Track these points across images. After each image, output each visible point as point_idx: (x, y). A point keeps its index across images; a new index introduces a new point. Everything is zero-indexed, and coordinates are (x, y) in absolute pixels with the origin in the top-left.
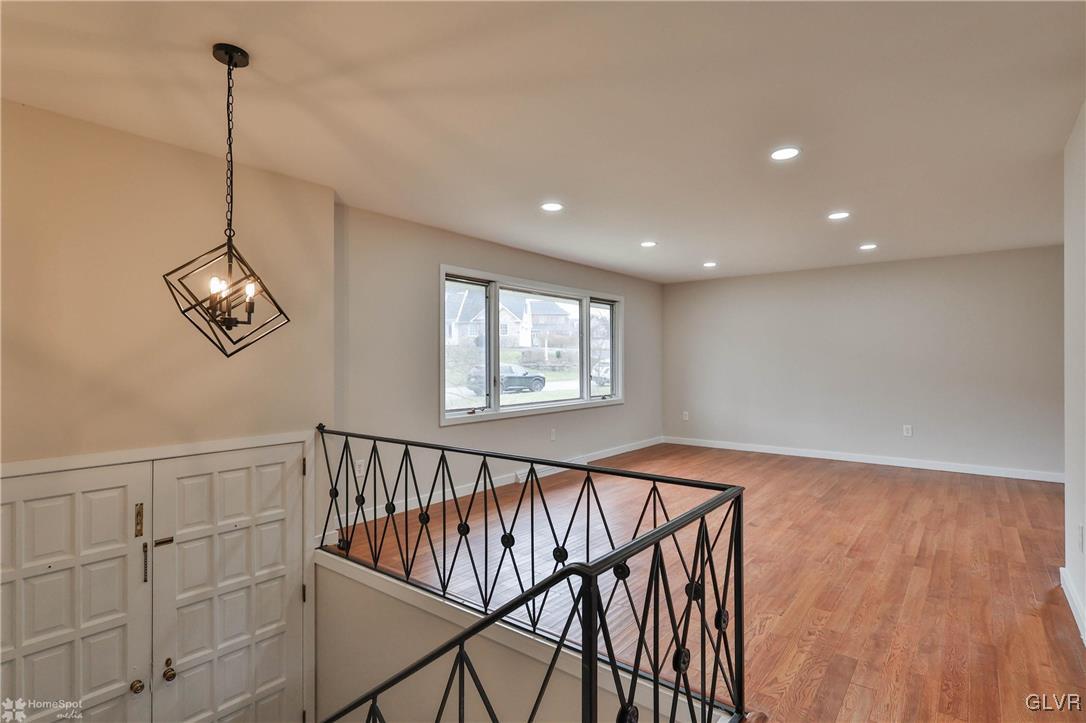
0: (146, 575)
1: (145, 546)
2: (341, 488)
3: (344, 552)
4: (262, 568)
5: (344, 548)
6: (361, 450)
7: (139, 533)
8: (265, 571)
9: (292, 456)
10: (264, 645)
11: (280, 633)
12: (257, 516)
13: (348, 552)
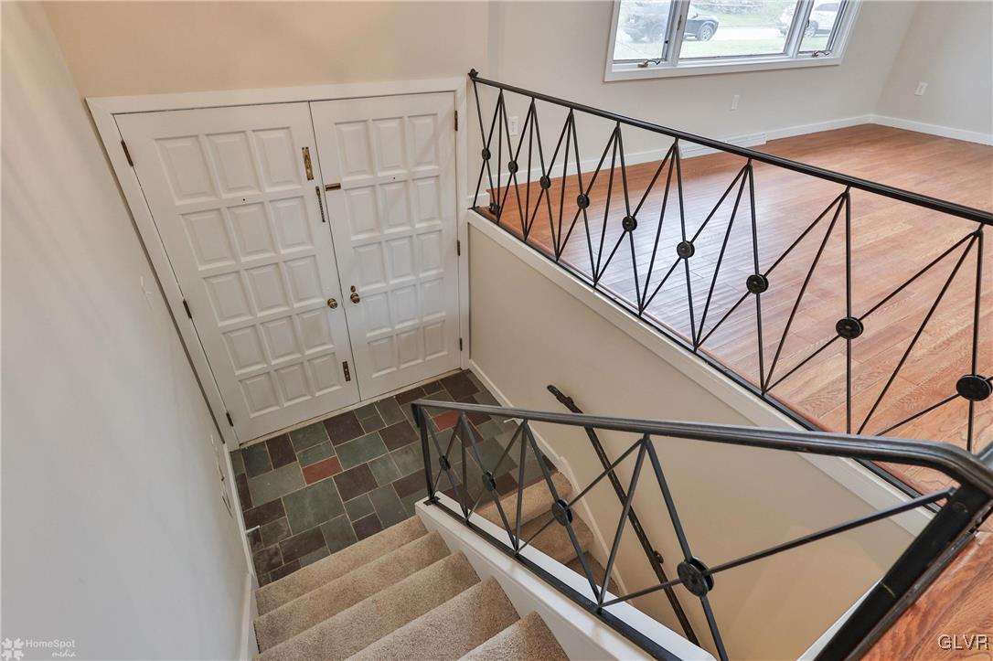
0: (323, 217)
1: (318, 190)
2: (493, 149)
3: (494, 217)
4: (422, 221)
5: (495, 213)
6: (517, 107)
7: (310, 177)
8: (424, 224)
9: (444, 107)
10: (427, 285)
11: (440, 278)
12: (413, 170)
13: (499, 216)
